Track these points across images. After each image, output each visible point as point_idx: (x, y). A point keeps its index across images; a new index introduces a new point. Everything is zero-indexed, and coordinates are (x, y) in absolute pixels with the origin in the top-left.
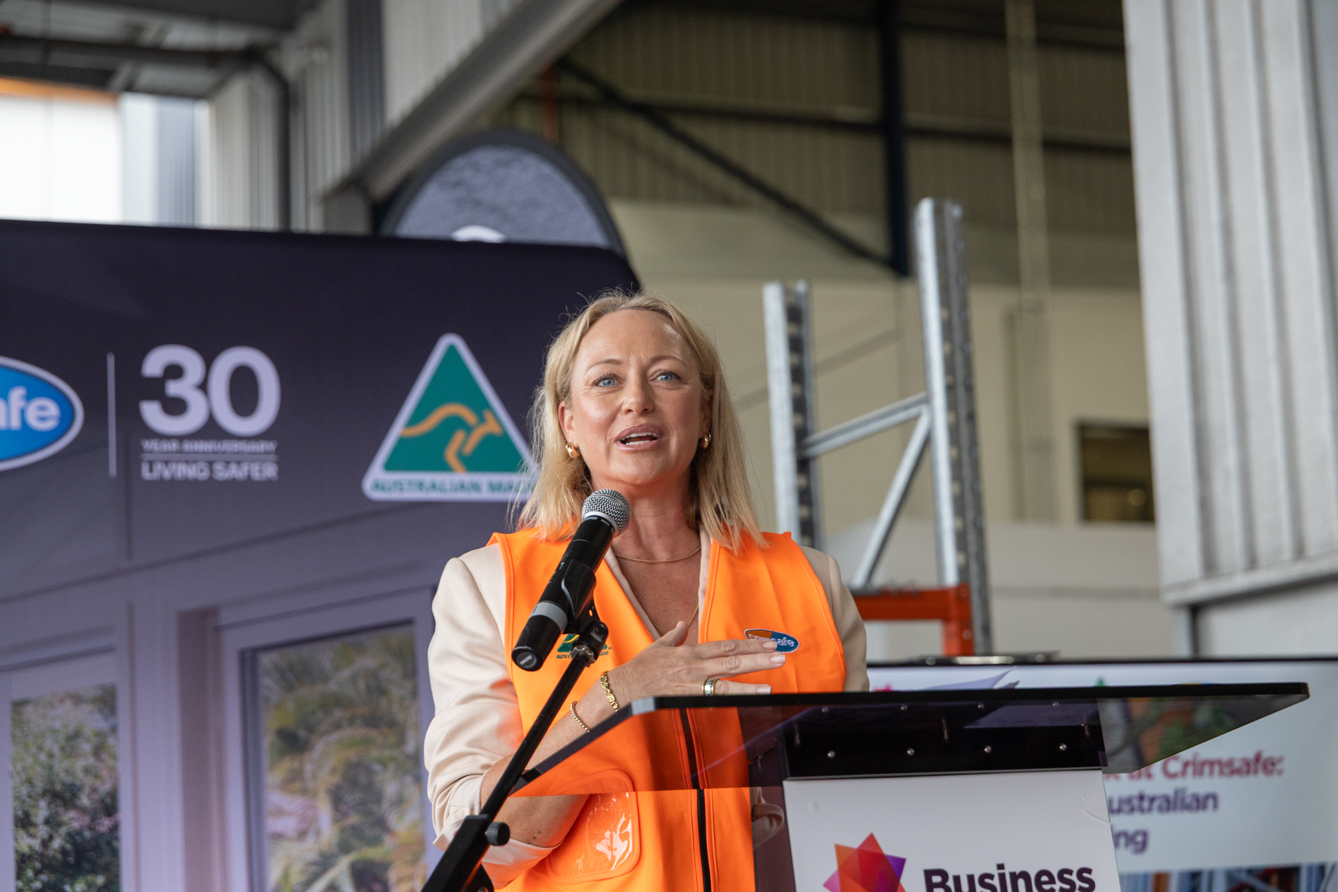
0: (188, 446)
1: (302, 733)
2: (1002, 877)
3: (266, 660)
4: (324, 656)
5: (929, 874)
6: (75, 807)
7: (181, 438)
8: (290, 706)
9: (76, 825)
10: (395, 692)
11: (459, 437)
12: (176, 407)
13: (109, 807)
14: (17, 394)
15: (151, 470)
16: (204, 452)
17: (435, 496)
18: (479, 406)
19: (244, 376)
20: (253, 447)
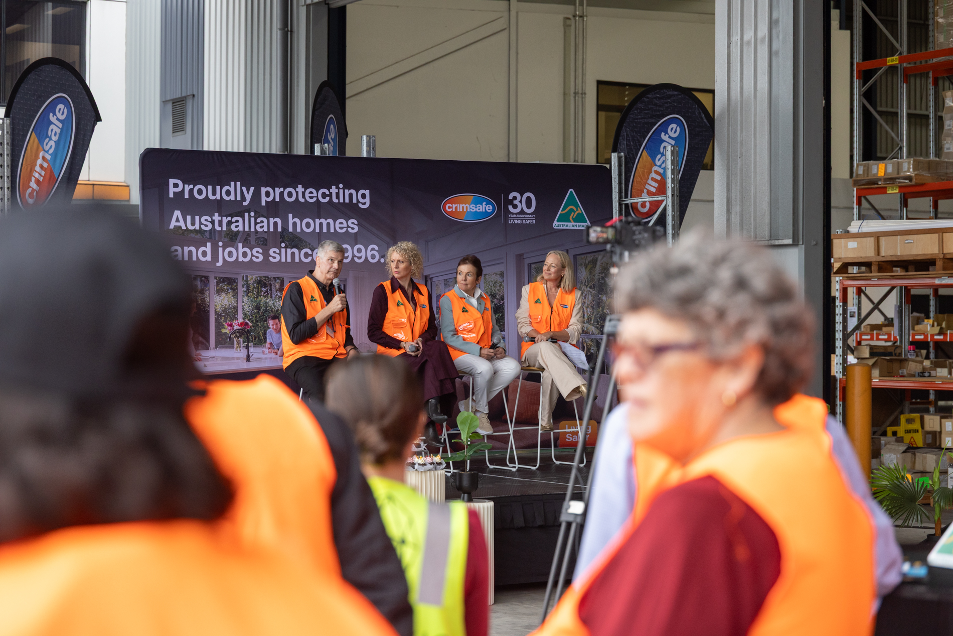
0: (518, 216)
3: (533, 266)
6: (496, 298)
7: (516, 214)
9: (496, 302)
11: (573, 213)
12: (515, 207)
13: (503, 299)
14: (484, 204)
15: (510, 222)
16: (521, 217)
17: (567, 228)
18: (577, 206)
19: (529, 199)
20: (531, 216)
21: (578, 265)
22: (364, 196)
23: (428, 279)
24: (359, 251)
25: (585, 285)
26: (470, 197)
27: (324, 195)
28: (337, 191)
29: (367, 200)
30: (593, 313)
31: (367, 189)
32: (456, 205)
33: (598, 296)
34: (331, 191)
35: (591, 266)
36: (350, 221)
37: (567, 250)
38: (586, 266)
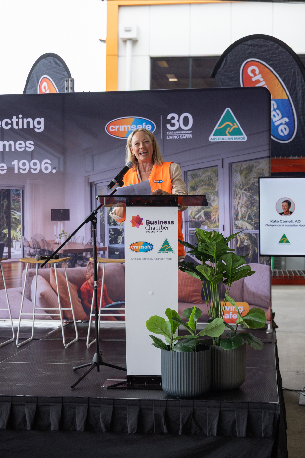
0: (175, 132)
1: (195, 187)
2: (158, 222)
4: (200, 172)
5: (146, 221)
7: (174, 131)
8: (193, 182)
10: (214, 179)
11: (229, 128)
12: (173, 125)
14: (144, 124)
15: (168, 137)
16: (178, 134)
17: (223, 141)
18: (233, 122)
19: (186, 119)
20: (188, 132)
21: (233, 171)
22: (39, 123)
23: (93, 185)
24: (35, 164)
25: (240, 188)
26: (132, 119)
27: (7, 124)
28: (17, 120)
29: (42, 126)
30: (248, 211)
31: (42, 117)
32: (118, 126)
33: (253, 197)
34: (12, 120)
35: (247, 172)
36: (28, 142)
37: (223, 159)
38: (241, 172)
